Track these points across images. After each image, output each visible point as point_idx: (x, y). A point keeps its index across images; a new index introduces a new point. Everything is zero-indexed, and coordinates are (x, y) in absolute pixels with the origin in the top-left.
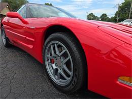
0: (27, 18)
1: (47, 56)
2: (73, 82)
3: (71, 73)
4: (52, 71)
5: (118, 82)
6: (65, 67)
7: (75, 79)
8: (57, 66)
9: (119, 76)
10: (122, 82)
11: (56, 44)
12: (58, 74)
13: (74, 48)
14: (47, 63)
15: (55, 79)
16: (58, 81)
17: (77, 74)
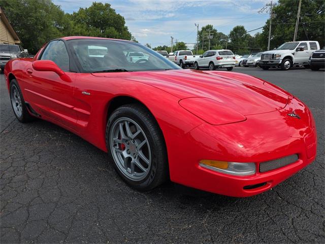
0: (71, 71)
1: (114, 139)
2: (152, 173)
3: (148, 162)
4: (123, 162)
5: (199, 167)
6: (141, 154)
7: (154, 169)
8: (129, 154)
9: (200, 160)
10: (203, 166)
11: (127, 121)
12: (132, 165)
13: (151, 129)
14: (114, 151)
15: (127, 173)
16: (132, 176)
17: (156, 162)
